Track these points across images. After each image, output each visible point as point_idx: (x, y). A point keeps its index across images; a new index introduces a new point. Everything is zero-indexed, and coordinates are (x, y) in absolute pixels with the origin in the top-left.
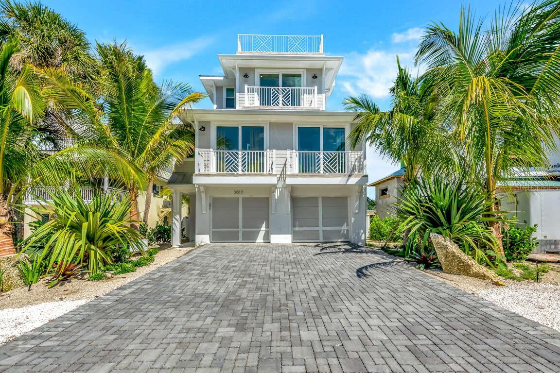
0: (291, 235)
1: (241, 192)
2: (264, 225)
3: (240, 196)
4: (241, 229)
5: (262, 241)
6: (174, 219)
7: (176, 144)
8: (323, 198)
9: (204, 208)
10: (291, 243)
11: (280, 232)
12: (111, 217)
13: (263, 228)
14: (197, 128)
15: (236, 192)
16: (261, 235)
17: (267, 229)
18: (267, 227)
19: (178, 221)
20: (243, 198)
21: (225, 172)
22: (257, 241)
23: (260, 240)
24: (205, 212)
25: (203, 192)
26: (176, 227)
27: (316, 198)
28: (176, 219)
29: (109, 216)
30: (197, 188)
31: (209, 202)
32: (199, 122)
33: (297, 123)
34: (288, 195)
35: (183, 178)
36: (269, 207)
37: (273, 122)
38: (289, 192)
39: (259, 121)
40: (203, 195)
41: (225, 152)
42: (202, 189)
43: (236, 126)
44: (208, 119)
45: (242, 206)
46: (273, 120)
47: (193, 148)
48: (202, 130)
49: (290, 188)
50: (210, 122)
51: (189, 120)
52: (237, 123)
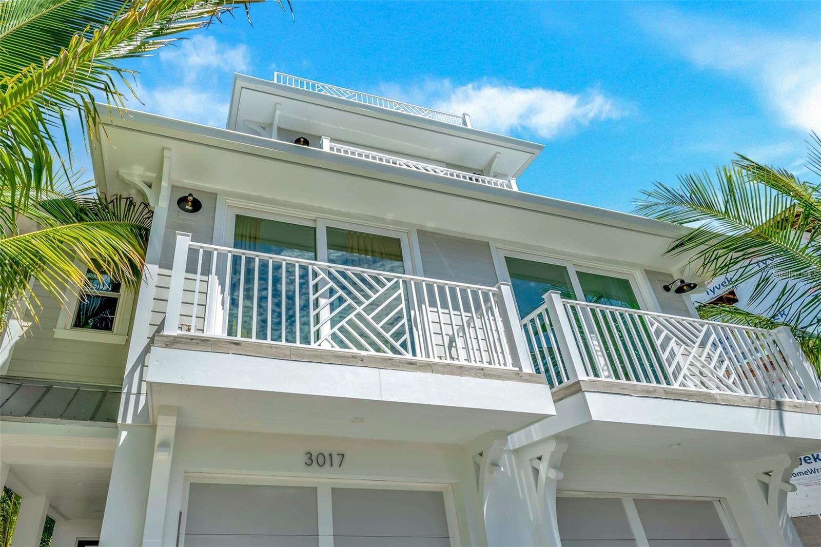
1: (336, 460)
3: (325, 481)
8: (643, 503)
14: (163, 205)
15: (314, 460)
20: (335, 491)
21: (314, 345)
25: (164, 445)
30: (126, 427)
31: (180, 502)
32: (173, 186)
33: (499, 245)
34: (547, 478)
35: (39, 401)
36: (451, 534)
37: (428, 230)
38: (553, 466)
39: (383, 220)
40: (162, 459)
41: (310, 267)
42: (166, 427)
43: (311, 224)
44: (208, 185)
45: (331, 532)
46: (430, 225)
47: (136, 259)
48: (189, 207)
49: (564, 448)
50: (217, 194)
51: (136, 174)
52: (313, 216)
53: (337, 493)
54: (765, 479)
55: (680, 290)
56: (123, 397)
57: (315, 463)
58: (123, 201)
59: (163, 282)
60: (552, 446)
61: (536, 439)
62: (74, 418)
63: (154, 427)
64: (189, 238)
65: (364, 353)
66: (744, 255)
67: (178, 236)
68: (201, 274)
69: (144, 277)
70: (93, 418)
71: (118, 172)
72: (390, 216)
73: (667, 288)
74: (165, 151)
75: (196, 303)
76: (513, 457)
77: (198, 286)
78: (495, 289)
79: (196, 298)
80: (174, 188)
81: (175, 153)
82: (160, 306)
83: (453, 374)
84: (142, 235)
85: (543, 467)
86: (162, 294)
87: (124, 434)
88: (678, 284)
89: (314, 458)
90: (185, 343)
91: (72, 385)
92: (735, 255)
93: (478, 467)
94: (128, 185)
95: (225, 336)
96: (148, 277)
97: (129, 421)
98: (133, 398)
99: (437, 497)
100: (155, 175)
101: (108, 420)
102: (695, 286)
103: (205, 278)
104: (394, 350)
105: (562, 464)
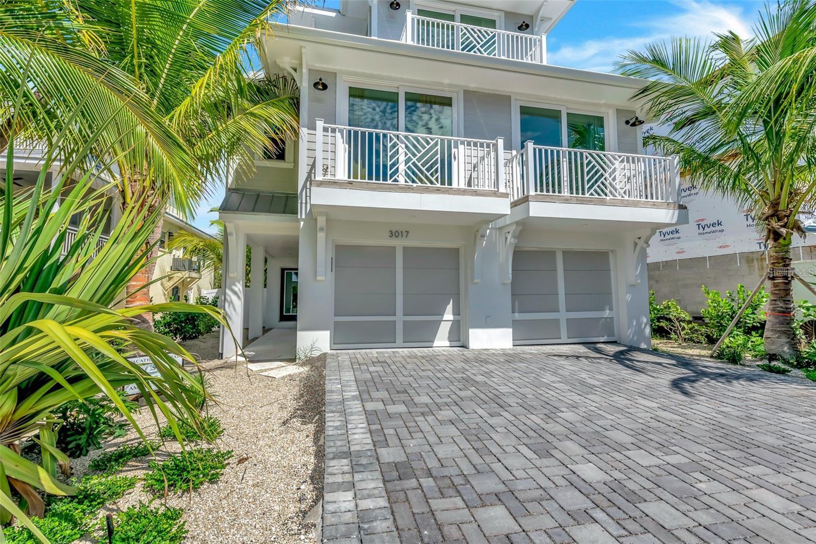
0: (510, 330)
1: (404, 234)
2: (450, 307)
3: (399, 243)
4: (399, 318)
5: (447, 343)
6: (228, 291)
7: (256, 112)
8: (566, 253)
9: (321, 268)
10: (511, 347)
11: (488, 322)
12: (61, 291)
13: (448, 316)
14: (305, 86)
15: (394, 234)
16: (444, 329)
17: (458, 318)
18: (456, 312)
19: (239, 297)
21: (389, 182)
22: (436, 343)
23: (441, 342)
24: (323, 278)
25: (322, 229)
26: (235, 310)
27: (551, 254)
28: (235, 293)
29: (57, 283)
30: (303, 220)
31: (331, 253)
32: (309, 70)
33: (518, 98)
34: (510, 242)
35: (256, 203)
36: (460, 268)
37: (471, 90)
38: (514, 237)
39: (442, 84)
40: (321, 236)
41: (389, 135)
42: (321, 221)
43: (395, 91)
44: (330, 67)
45: (402, 265)
46: (473, 86)
47: (295, 124)
48: (320, 87)
49: (520, 228)
50: (336, 73)
51: (286, 63)
52: (396, 84)
53: (405, 249)
54: (637, 241)
55: (634, 125)
56: (299, 205)
57: (394, 236)
58: (281, 80)
59: (312, 138)
60: (514, 227)
61: (508, 223)
62: (275, 212)
63: (316, 220)
64: (323, 122)
65: (415, 185)
66: (676, 102)
67: (317, 122)
68: (331, 132)
69: (300, 136)
70: (284, 212)
71: (275, 62)
72: (446, 81)
73: (627, 122)
74: (302, 49)
75: (329, 151)
76: (498, 232)
77: (330, 140)
78: (494, 142)
79: (330, 148)
80: (310, 71)
81: (309, 51)
82: (311, 153)
83: (459, 194)
84: (295, 104)
85: (509, 236)
86: (312, 146)
87: (302, 223)
88: (634, 120)
89: (393, 234)
90: (326, 184)
91: (270, 193)
92: (671, 102)
93: (475, 237)
94: (283, 69)
95: (346, 178)
96: (303, 136)
97: (303, 217)
98: (304, 205)
99: (457, 251)
100: (297, 62)
101: (292, 213)
102: (643, 122)
103: (333, 135)
104: (431, 182)
105: (519, 236)
